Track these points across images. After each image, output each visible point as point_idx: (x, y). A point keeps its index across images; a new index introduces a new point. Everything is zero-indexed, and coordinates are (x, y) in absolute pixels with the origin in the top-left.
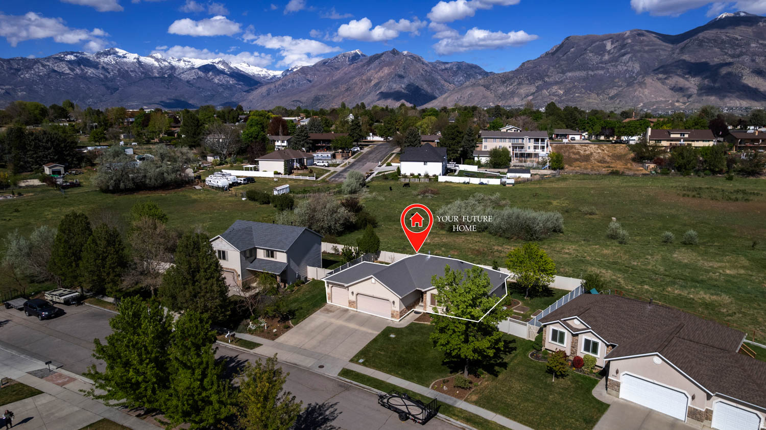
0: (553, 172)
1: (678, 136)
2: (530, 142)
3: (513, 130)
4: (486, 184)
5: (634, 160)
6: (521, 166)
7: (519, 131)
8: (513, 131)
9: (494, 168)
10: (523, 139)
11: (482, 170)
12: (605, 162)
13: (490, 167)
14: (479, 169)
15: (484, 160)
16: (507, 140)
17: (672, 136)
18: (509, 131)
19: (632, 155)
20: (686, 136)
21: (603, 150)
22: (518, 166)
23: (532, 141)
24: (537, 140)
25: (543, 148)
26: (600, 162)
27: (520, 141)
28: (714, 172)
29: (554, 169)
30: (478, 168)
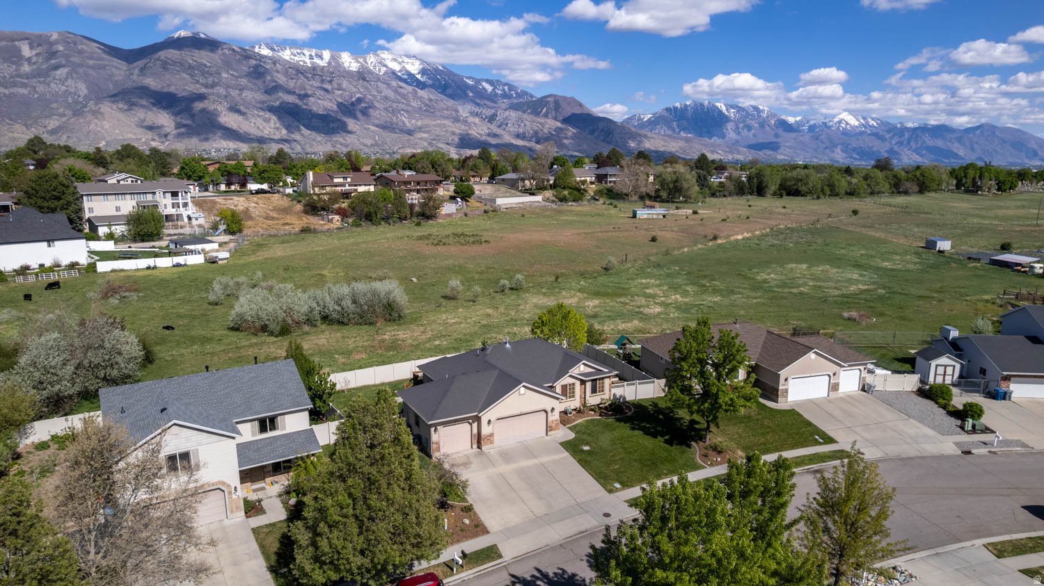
0: (231, 237)
1: (341, 180)
2: (165, 198)
3: (130, 180)
4: (185, 265)
5: (306, 212)
6: (181, 234)
7: (139, 182)
8: (129, 182)
9: (143, 241)
10: (154, 193)
11: (123, 247)
12: (273, 219)
13: (135, 241)
14: (117, 246)
15: (119, 229)
16: (128, 197)
17: (336, 180)
18: (122, 182)
19: (299, 207)
20: (349, 180)
21: (257, 203)
22: (175, 235)
23: (169, 195)
24: (175, 194)
25: (185, 205)
26: (267, 218)
27: (150, 197)
28: (401, 219)
29: (233, 233)
30: (115, 243)
